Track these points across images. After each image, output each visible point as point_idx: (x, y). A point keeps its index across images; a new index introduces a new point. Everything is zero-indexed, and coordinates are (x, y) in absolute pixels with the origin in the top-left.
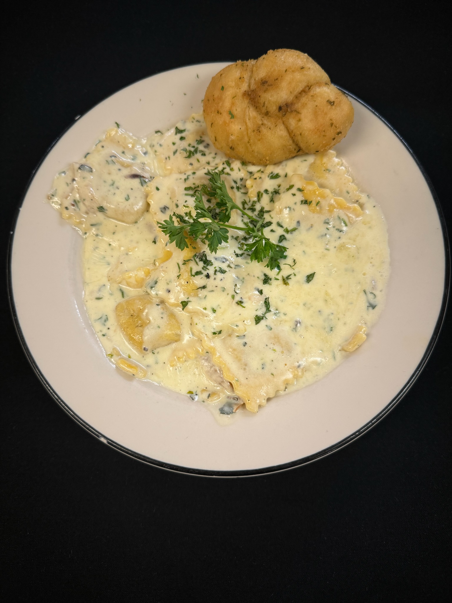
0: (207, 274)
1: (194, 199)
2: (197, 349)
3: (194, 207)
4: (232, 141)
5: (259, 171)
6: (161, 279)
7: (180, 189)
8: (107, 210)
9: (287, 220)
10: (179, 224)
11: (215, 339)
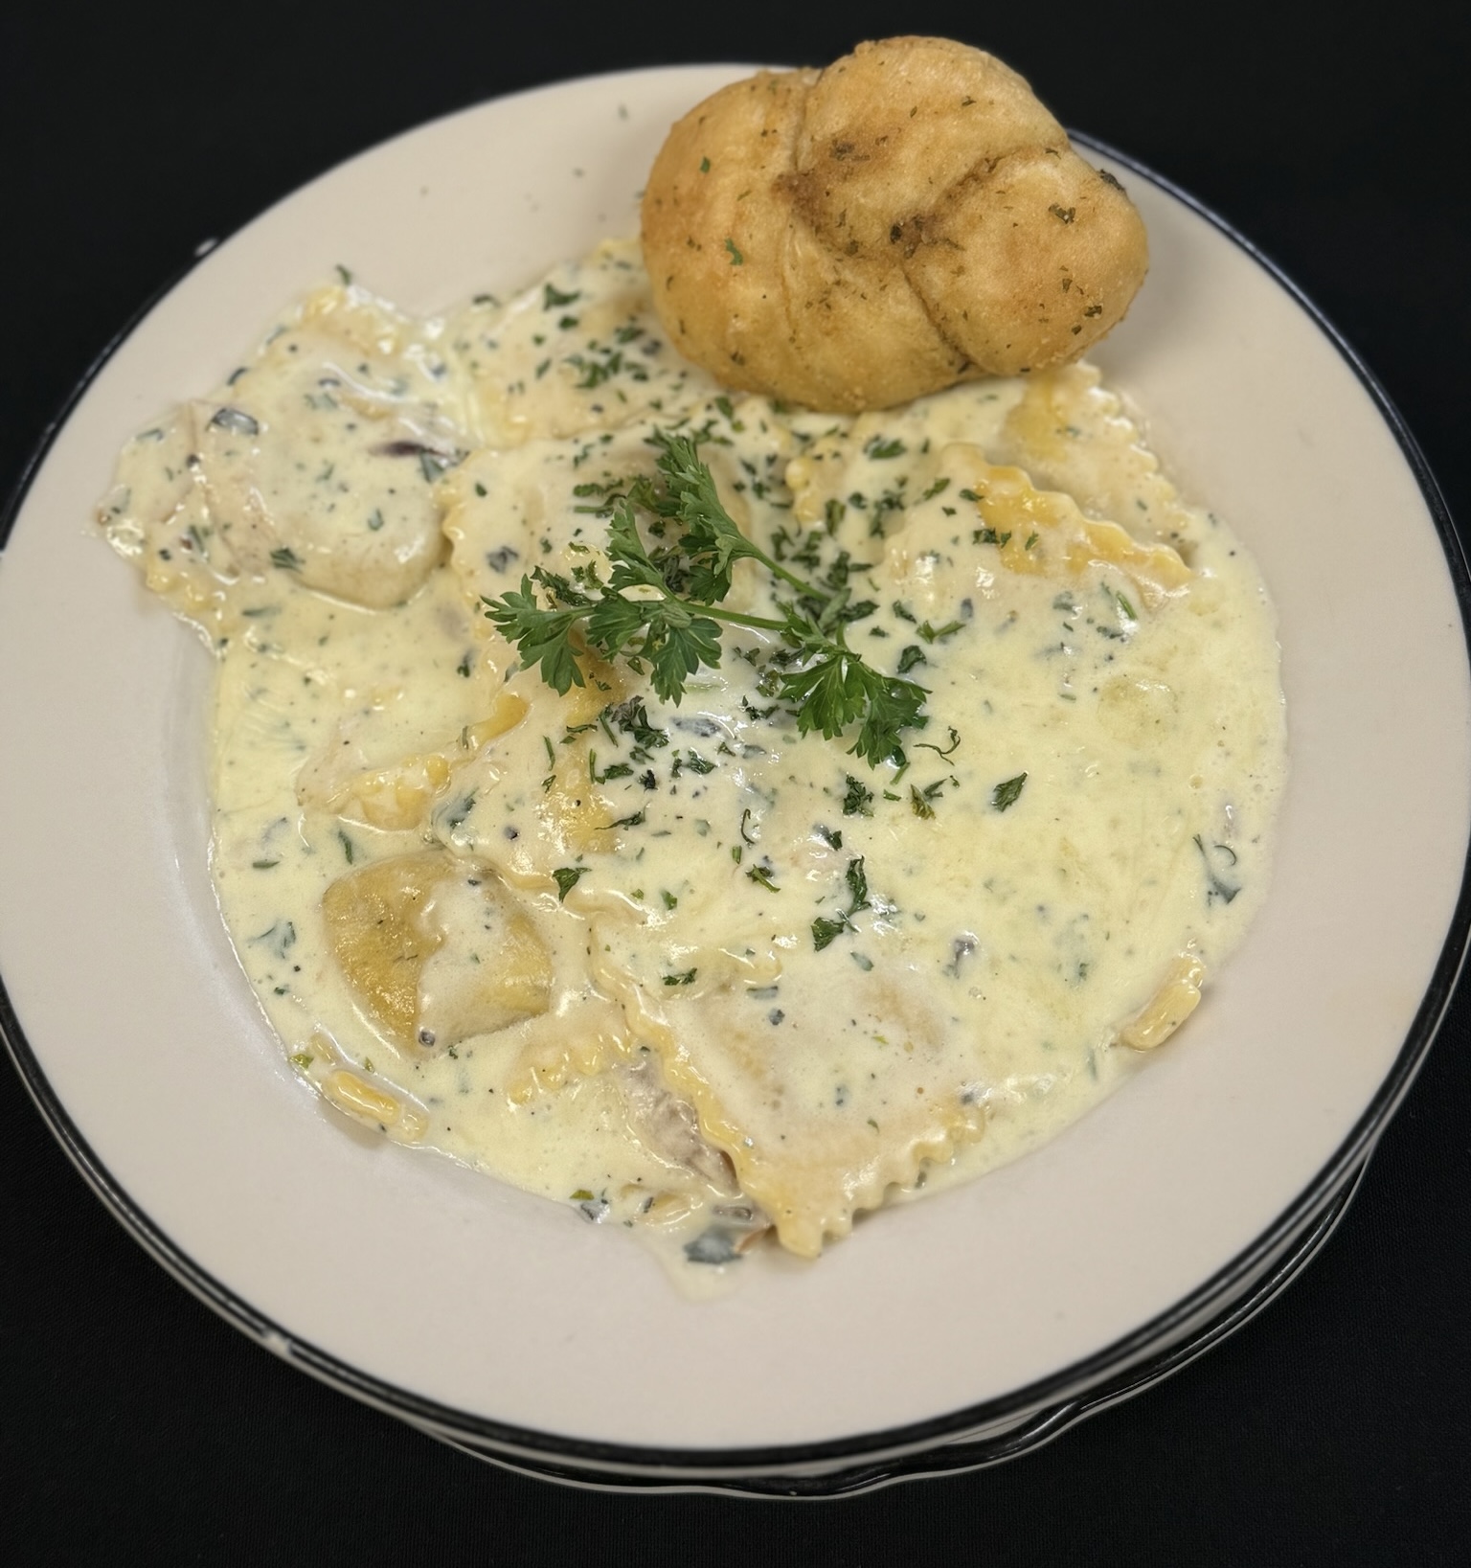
0: (647, 776)
1: (606, 523)
2: (608, 1038)
3: (607, 548)
4: (738, 334)
5: (831, 433)
6: (487, 794)
7: (558, 490)
8: (303, 562)
9: (931, 597)
10: (552, 607)
11: (671, 1002)
